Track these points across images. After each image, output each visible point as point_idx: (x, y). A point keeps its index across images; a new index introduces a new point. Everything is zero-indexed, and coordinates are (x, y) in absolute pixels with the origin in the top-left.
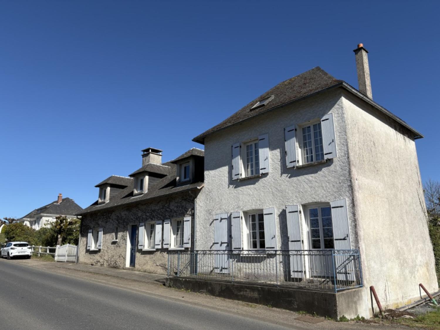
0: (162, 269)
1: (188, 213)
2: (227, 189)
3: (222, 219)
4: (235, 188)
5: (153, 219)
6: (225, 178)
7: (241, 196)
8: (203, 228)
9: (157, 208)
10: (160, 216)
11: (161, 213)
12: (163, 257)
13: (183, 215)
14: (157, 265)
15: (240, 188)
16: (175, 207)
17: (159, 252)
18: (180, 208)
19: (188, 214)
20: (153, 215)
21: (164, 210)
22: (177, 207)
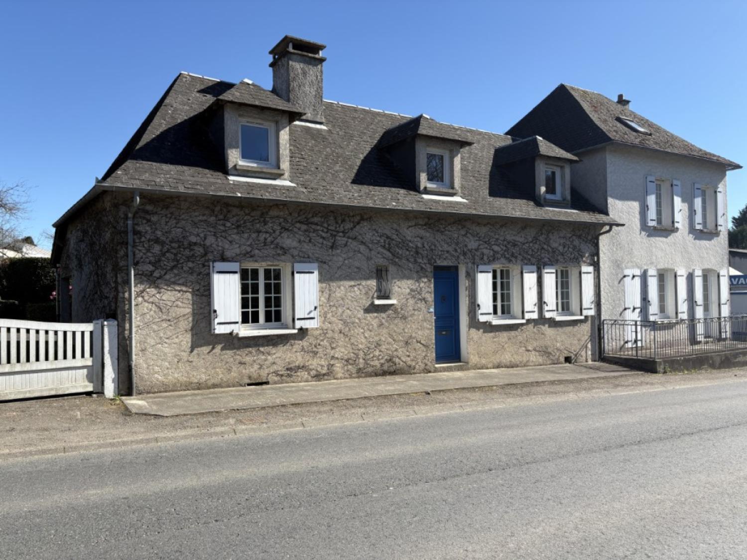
0: (540, 356)
1: (584, 259)
2: (639, 236)
3: (634, 276)
4: (648, 236)
5: (513, 259)
6: (636, 220)
7: (654, 250)
8: (608, 287)
9: (520, 239)
10: (529, 257)
11: (530, 252)
12: (542, 334)
13: (577, 260)
14: (528, 351)
15: (653, 239)
16: (560, 245)
17: (531, 326)
18: (570, 250)
19: (585, 262)
20: (513, 253)
21: (536, 246)
22: (564, 247)
